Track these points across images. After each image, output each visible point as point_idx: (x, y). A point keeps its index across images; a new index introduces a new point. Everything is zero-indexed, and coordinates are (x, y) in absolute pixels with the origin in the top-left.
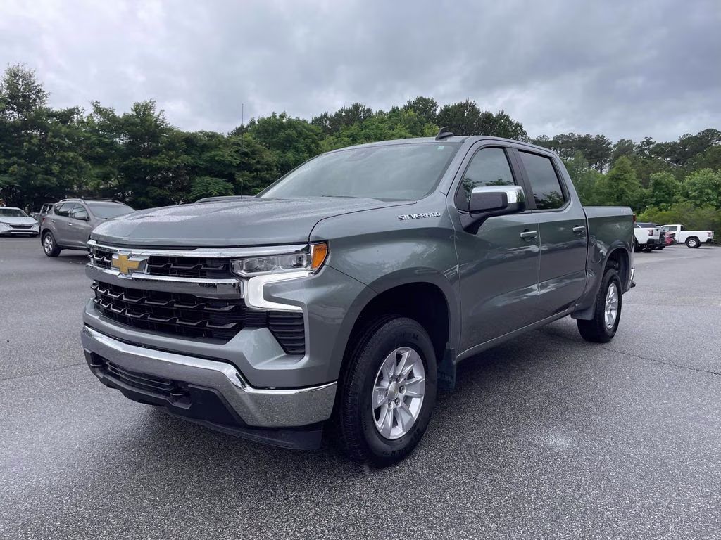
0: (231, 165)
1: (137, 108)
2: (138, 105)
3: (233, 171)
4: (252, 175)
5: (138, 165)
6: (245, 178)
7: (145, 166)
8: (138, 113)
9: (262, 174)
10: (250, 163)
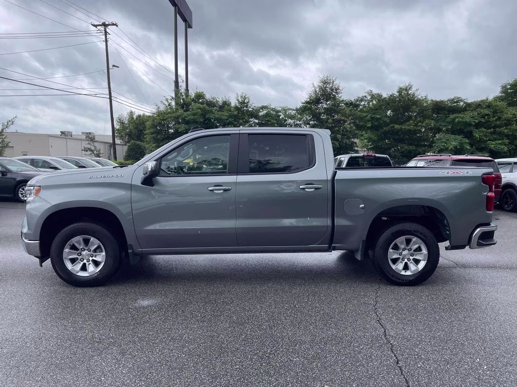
0: (470, 125)
1: (400, 91)
2: (401, 88)
3: (472, 128)
4: (490, 131)
5: (394, 130)
6: (482, 134)
7: (398, 131)
8: (400, 94)
9: (501, 129)
10: (489, 121)
